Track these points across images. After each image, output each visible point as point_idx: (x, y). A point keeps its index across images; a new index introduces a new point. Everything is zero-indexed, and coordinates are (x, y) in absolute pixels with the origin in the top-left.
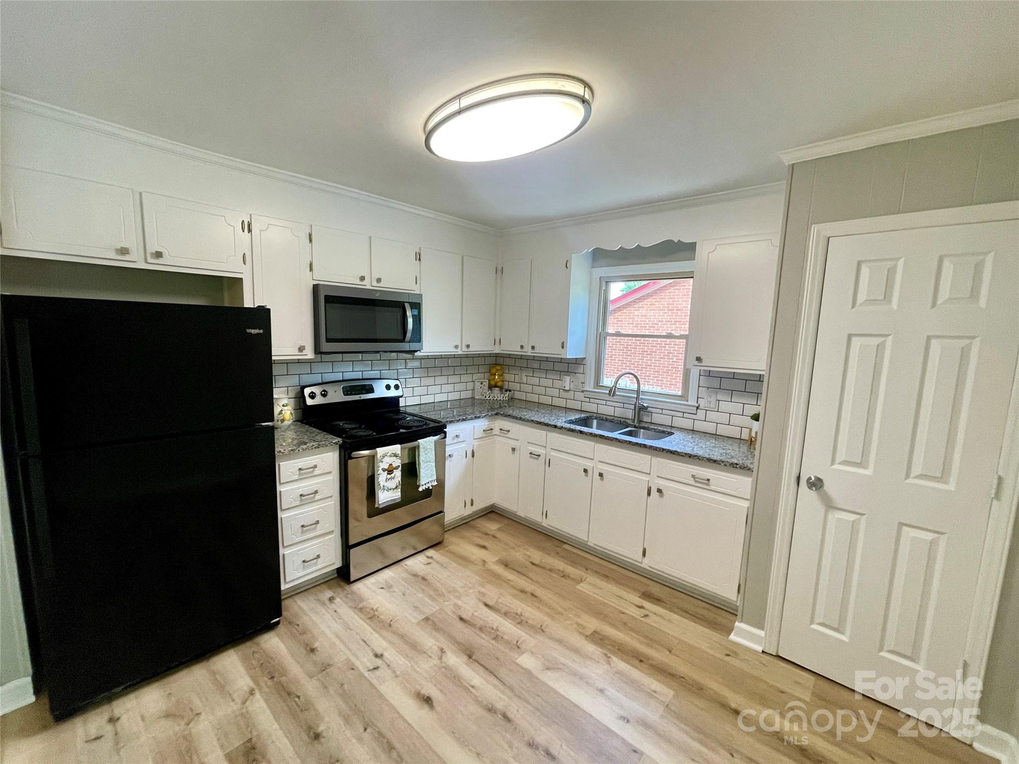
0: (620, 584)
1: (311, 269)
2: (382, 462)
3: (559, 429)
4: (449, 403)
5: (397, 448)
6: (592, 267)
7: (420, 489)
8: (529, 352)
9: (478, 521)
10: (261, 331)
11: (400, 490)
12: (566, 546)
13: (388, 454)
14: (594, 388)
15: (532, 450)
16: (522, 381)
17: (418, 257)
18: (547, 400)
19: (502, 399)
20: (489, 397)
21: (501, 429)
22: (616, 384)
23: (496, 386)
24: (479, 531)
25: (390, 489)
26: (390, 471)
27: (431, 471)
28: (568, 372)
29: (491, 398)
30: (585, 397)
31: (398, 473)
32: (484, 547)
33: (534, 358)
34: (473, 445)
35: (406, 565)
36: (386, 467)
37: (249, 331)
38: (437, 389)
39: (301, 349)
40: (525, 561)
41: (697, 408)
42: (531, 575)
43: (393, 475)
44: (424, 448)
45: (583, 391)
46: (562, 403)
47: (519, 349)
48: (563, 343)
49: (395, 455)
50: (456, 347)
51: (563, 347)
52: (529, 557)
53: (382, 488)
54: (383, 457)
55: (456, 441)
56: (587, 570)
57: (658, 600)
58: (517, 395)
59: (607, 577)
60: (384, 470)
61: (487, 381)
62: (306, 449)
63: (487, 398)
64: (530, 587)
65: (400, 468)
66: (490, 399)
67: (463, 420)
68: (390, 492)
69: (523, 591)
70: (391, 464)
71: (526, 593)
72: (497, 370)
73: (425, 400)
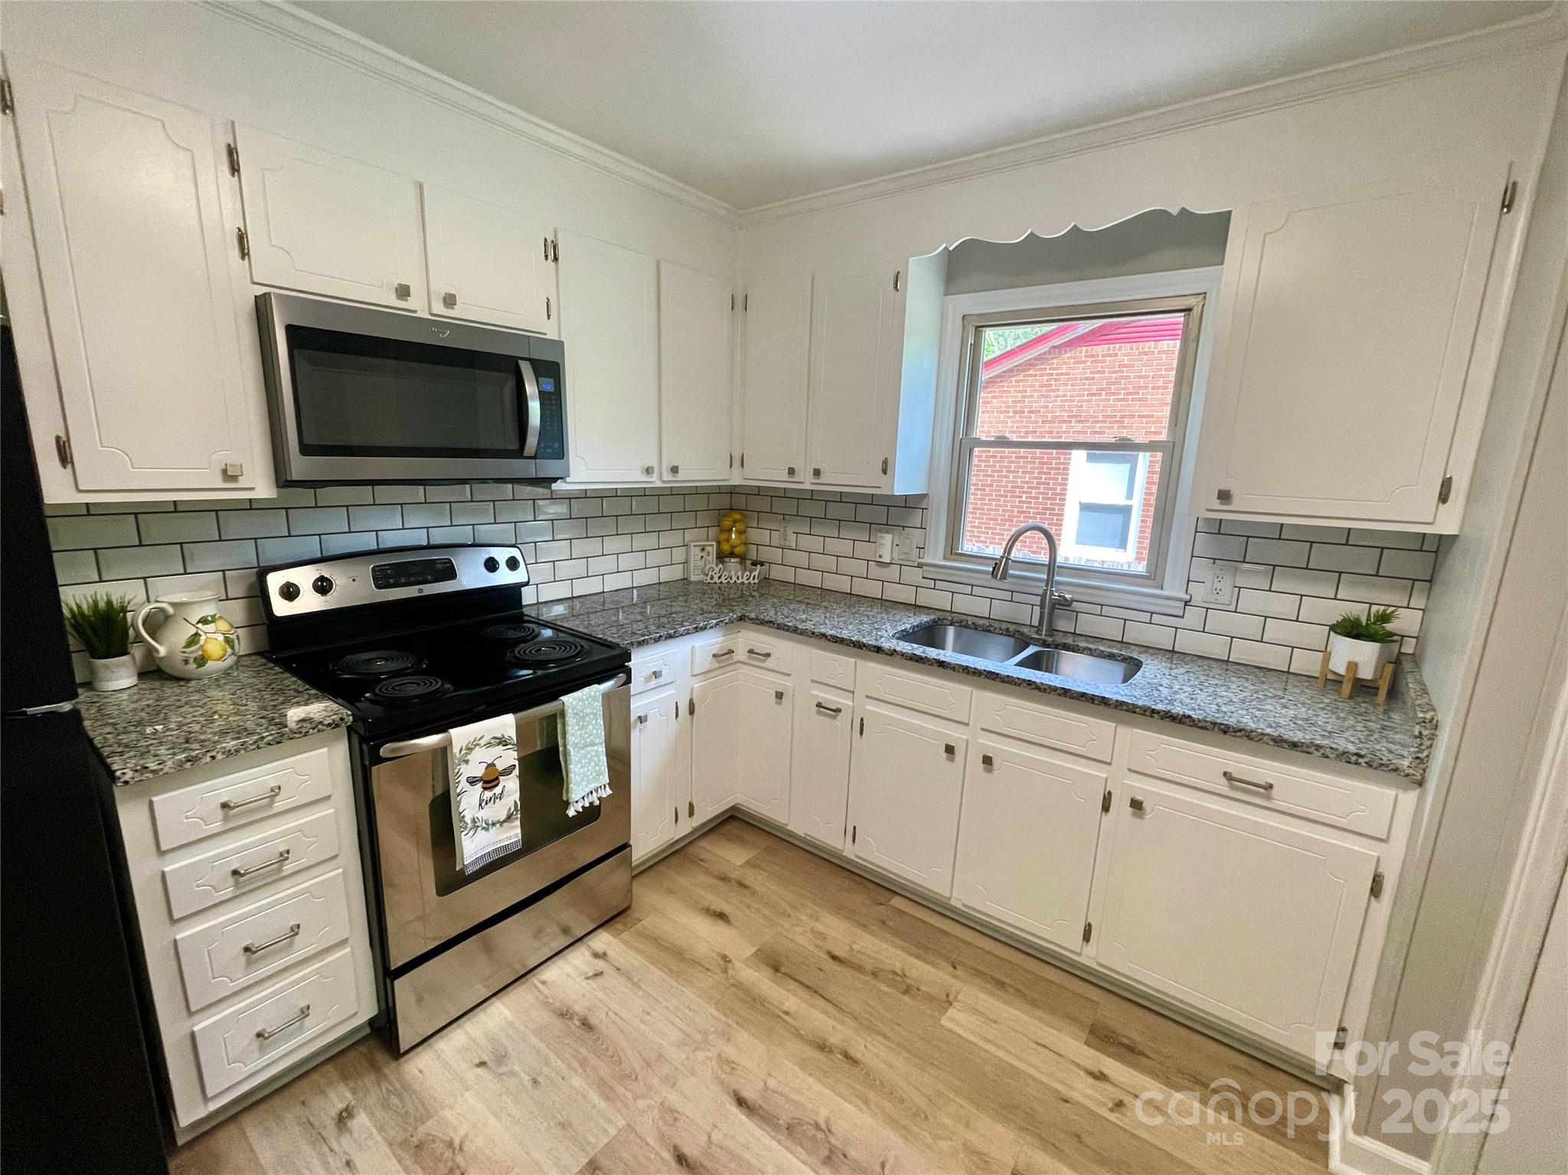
0: (1034, 1003)
1: (244, 253)
2: (467, 762)
3: (886, 654)
4: (635, 591)
5: (506, 724)
6: (946, 294)
7: (571, 813)
8: (806, 482)
9: (704, 843)
11: (518, 823)
12: (897, 902)
13: (482, 742)
14: (945, 558)
15: (821, 697)
16: (787, 543)
17: (552, 251)
18: (842, 584)
19: (746, 582)
20: (719, 578)
21: (751, 651)
22: (1009, 553)
23: (732, 555)
24: (707, 872)
25: (494, 824)
27: (597, 765)
28: (888, 526)
29: (723, 579)
30: (923, 578)
31: (511, 785)
32: (721, 916)
33: (812, 496)
34: (692, 689)
35: (544, 983)
36: (479, 771)
38: (608, 564)
39: (230, 473)
40: (815, 950)
41: (1186, 603)
42: (834, 991)
44: (576, 714)
45: (920, 566)
46: (873, 589)
47: (785, 476)
48: (885, 462)
49: (502, 741)
50: (648, 471)
51: (885, 471)
52: (824, 937)
53: (470, 825)
54: (470, 749)
55: (653, 683)
56: (955, 968)
57: (1131, 1049)
58: (776, 573)
59: (1001, 985)
60: (472, 781)
61: (715, 543)
62: (237, 751)
63: (716, 579)
64: (837, 1031)
65: (516, 772)
66: (721, 583)
67: (670, 637)
68: (492, 830)
69: (823, 1047)
70: (492, 765)
71: (831, 1052)
72: (735, 522)
73: (583, 588)
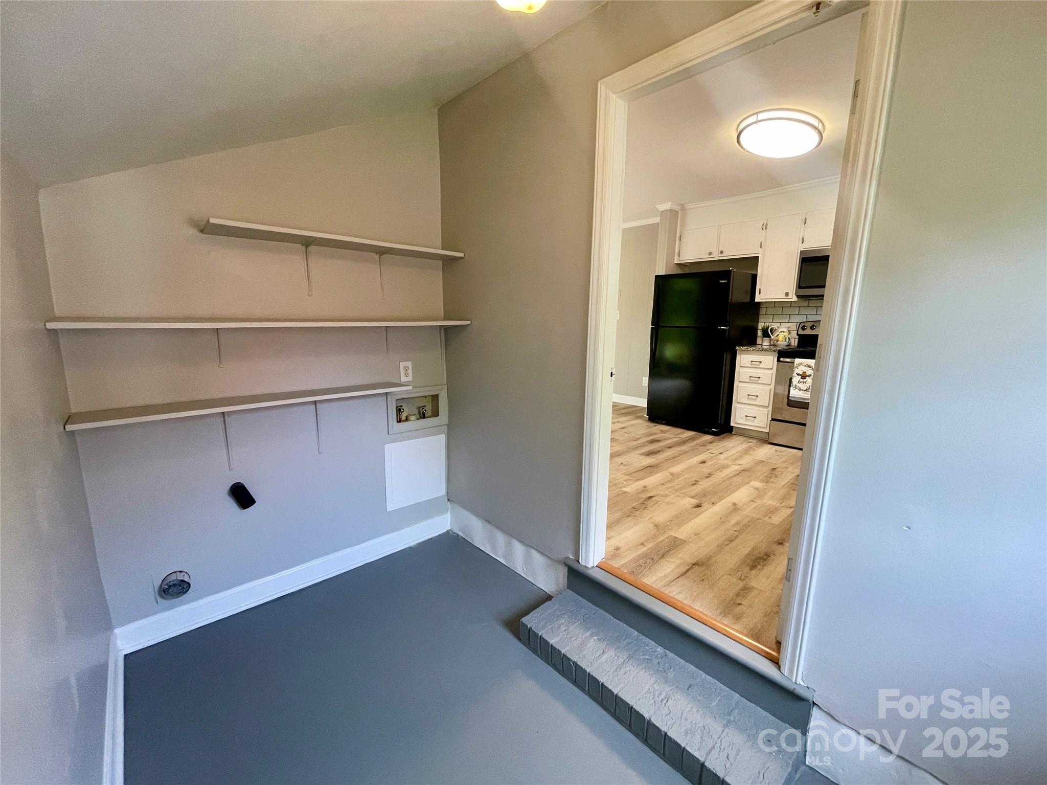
1: (803, 242)
2: (798, 369)
10: (726, 281)
13: (803, 364)
26: (804, 376)
31: (809, 380)
36: (801, 373)
37: (720, 281)
39: (787, 294)
43: (805, 380)
49: (809, 367)
53: (796, 387)
54: (799, 365)
60: (798, 375)
65: (812, 377)
70: (805, 372)
